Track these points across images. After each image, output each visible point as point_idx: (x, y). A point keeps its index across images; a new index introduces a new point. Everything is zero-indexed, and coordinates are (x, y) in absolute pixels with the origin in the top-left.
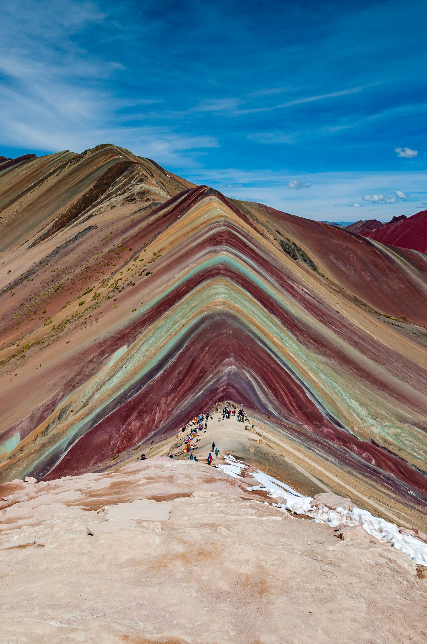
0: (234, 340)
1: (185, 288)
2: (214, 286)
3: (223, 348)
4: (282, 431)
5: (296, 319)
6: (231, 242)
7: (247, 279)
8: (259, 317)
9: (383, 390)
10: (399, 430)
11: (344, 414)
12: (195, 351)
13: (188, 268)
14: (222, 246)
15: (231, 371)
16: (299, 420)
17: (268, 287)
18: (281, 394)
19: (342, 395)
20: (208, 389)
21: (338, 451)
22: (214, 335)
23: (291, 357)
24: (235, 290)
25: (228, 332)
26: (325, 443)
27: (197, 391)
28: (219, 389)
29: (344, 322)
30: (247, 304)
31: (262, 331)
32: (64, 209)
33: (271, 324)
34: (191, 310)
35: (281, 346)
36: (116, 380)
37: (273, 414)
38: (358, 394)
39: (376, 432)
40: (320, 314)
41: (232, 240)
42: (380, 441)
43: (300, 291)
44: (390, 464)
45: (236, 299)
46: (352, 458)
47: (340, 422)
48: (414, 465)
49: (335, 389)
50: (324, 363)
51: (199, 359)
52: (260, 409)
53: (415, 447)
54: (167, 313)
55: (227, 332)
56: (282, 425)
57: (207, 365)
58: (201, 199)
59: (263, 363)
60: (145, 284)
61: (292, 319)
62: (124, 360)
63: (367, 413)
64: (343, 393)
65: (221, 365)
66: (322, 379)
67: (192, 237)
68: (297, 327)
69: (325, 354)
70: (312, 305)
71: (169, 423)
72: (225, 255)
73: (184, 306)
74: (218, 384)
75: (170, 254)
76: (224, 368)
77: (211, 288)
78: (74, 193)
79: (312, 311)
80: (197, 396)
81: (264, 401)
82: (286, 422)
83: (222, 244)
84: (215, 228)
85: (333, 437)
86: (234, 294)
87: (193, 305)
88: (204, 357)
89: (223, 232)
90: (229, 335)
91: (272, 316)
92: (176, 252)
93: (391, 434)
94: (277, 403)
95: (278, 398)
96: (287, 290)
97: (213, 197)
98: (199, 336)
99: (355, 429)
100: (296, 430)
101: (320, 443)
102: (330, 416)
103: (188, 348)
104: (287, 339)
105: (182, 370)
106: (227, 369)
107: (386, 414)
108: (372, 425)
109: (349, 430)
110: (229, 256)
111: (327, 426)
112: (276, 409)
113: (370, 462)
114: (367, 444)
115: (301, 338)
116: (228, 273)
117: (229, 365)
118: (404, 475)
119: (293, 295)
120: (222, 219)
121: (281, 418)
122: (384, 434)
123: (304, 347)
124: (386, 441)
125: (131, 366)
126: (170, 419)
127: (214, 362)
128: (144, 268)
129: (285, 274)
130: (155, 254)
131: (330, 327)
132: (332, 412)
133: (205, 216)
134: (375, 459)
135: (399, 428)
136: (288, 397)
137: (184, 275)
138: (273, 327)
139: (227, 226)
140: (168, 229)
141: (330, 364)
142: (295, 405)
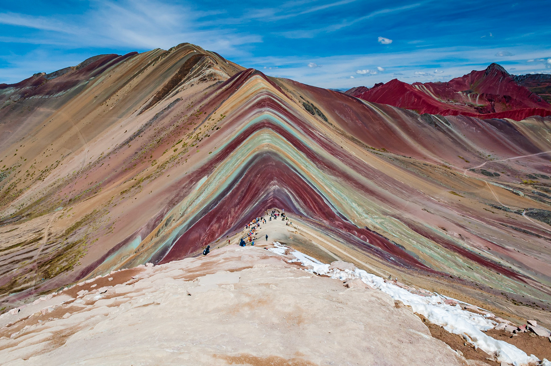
0: (276, 169)
1: (243, 136)
2: (262, 135)
3: (269, 174)
4: (309, 225)
5: (316, 153)
6: (271, 105)
7: (283, 129)
8: (292, 153)
9: (372, 196)
10: (383, 220)
11: (348, 212)
12: (251, 177)
13: (244, 123)
14: (265, 108)
15: (275, 189)
16: (320, 218)
17: (297, 134)
18: (308, 202)
20: (261, 201)
21: (345, 235)
22: (263, 166)
23: (313, 178)
24: (275, 136)
26: (337, 231)
27: (254, 203)
28: (268, 201)
29: (346, 154)
30: (284, 145)
31: (294, 162)
32: (160, 88)
33: (299, 157)
34: (247, 151)
35: (307, 171)
36: (201, 198)
37: (304, 215)
38: (357, 199)
39: (369, 222)
40: (331, 149)
42: (372, 227)
43: (317, 135)
44: (378, 241)
45: (276, 142)
46: (354, 239)
47: (346, 217)
48: (393, 241)
49: (342, 196)
50: (335, 181)
51: (254, 182)
52: (295, 212)
53: (393, 230)
54: (232, 153)
55: (271, 164)
56: (309, 221)
57: (260, 186)
58: (250, 78)
59: (296, 182)
60: (216, 135)
61: (313, 153)
62: (205, 186)
63: (363, 210)
64: (347, 199)
65: (269, 185)
66: (333, 191)
67: (245, 103)
68: (316, 158)
69: (334, 175)
70: (326, 144)
71: (237, 224)
72: (267, 114)
73: (243, 149)
74: (268, 197)
75: (231, 115)
76: (271, 187)
77: (260, 136)
78: (166, 77)
79: (326, 147)
80: (254, 206)
81: (298, 206)
82: (312, 219)
84: (260, 96)
85: (342, 227)
86: (275, 139)
87: (249, 147)
88: (257, 181)
89: (266, 99)
90: (273, 165)
91: (300, 152)
92: (235, 114)
93: (378, 223)
94: (305, 207)
95: (306, 204)
96: (309, 135)
97: (258, 76)
98: (253, 167)
99: (356, 221)
100: (319, 224)
101: (334, 231)
102: (340, 214)
103: (247, 176)
104: (310, 166)
105: (244, 190)
106: (273, 188)
107: (374, 211)
108: (366, 218)
109: (352, 222)
110: (270, 115)
111: (338, 220)
112: (305, 211)
113: (366, 241)
114: (363, 230)
115: (319, 165)
116: (270, 126)
117: (274, 185)
118: (387, 248)
119: (313, 138)
120: (264, 90)
121: (309, 217)
122: (374, 223)
123: (321, 171)
124: (375, 227)
125: (210, 189)
126: (238, 221)
127: (264, 184)
128: (215, 125)
129: (307, 125)
130: (222, 115)
131: (337, 157)
132: (340, 211)
133: (253, 89)
134: (369, 239)
135: (383, 218)
136: (312, 203)
137: (242, 128)
138: (301, 159)
139: (268, 95)
140: (229, 98)
141: (338, 181)
142: (317, 208)
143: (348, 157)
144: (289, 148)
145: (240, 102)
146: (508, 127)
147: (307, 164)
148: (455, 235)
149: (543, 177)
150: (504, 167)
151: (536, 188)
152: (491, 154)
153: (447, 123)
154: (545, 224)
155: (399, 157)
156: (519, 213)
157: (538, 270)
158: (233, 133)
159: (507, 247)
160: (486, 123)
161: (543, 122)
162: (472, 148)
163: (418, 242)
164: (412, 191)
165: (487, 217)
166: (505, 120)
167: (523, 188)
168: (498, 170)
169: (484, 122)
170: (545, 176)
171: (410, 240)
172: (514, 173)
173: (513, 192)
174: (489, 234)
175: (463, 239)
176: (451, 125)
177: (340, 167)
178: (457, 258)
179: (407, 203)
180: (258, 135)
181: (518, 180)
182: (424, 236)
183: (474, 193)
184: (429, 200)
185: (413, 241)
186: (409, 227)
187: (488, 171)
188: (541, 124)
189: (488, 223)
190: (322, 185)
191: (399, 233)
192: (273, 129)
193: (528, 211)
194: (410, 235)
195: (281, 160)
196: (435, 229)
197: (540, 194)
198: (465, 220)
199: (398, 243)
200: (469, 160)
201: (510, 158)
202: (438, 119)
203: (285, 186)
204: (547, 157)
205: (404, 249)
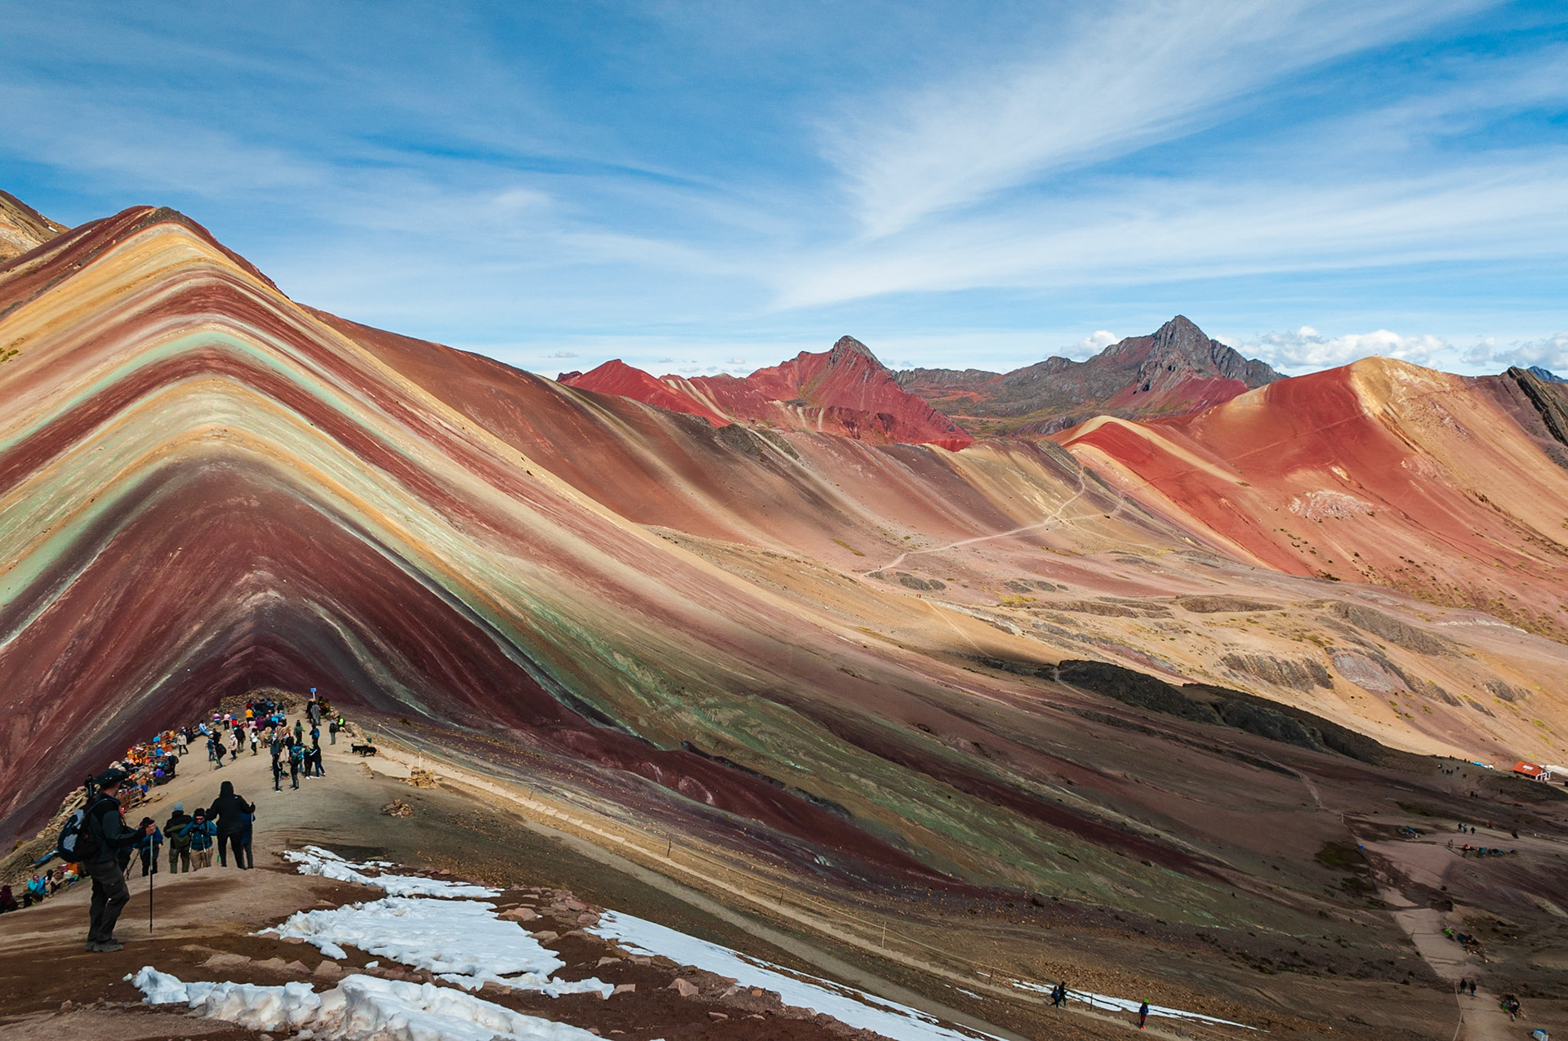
0: (267, 523)
1: (96, 409)
2: (192, 396)
3: (232, 546)
4: (455, 753)
5: (439, 479)
6: (232, 309)
7: (290, 384)
8: (337, 468)
10: (740, 712)
11: (605, 690)
12: (134, 563)
13: (105, 364)
14: (207, 315)
15: (265, 604)
16: (493, 720)
17: (351, 409)
18: (431, 655)
20: (190, 664)
21: (618, 786)
22: (199, 512)
23: (440, 561)
24: (256, 404)
25: (246, 503)
26: (578, 770)
27: (148, 677)
28: (227, 659)
29: (549, 494)
30: (298, 438)
31: (348, 500)
33: (372, 487)
34: (117, 458)
35: (410, 537)
37: (415, 713)
39: (692, 724)
40: (492, 472)
41: (234, 304)
42: (706, 743)
44: (750, 796)
45: (263, 425)
46: (657, 797)
47: (599, 709)
48: (799, 790)
49: (569, 631)
50: (529, 574)
51: (150, 584)
52: (373, 701)
53: (785, 745)
54: (34, 476)
55: (242, 504)
56: (448, 737)
57: (180, 599)
58: (141, 231)
61: (425, 477)
63: (658, 679)
65: (229, 593)
66: (532, 612)
67: (116, 304)
68: (442, 495)
69: (526, 555)
70: (468, 456)
71: (43, 793)
72: (219, 330)
73: (94, 452)
74: (224, 645)
75: (46, 347)
76: (240, 600)
77: (181, 400)
79: (472, 465)
80: (148, 693)
81: (383, 677)
82: (457, 730)
83: (206, 311)
84: (184, 280)
85: (595, 751)
86: (254, 413)
87: (124, 445)
88: (167, 578)
89: (209, 288)
90: (250, 510)
93: (725, 724)
94: (421, 681)
95: (421, 668)
96: (402, 419)
97: (175, 227)
98: (147, 520)
99: (642, 722)
100: (493, 746)
101: (569, 772)
102: (574, 698)
103: (110, 558)
104: (422, 520)
105: (90, 625)
106: (252, 601)
107: (699, 679)
109: (628, 728)
110: (230, 334)
111: (572, 725)
112: (421, 697)
113: (703, 799)
114: (681, 755)
115: (459, 519)
116: (231, 368)
117: (257, 588)
118: (789, 819)
119: (418, 431)
120: (202, 264)
121: (441, 719)
122: (709, 725)
123: (471, 539)
124: (719, 741)
127: (204, 588)
129: (390, 390)
131: (521, 500)
133: (153, 263)
134: (712, 791)
135: (737, 706)
136: (451, 662)
137: (93, 380)
138: (381, 491)
139: (216, 276)
140: (42, 297)
141: (542, 575)
142: (473, 681)
143: (557, 503)
145: (92, 304)
146: (937, 466)
147: (409, 511)
148: (962, 745)
149: (1043, 585)
150: (950, 565)
151: (1036, 614)
152: (910, 533)
153: (791, 453)
156: (1045, 675)
157: (1214, 833)
158: (47, 404)
159: (1105, 770)
160: (883, 455)
161: (1009, 456)
162: (863, 520)
163: (880, 784)
166: (926, 447)
167: (1009, 614)
168: (938, 573)
169: (878, 452)
170: (1045, 584)
171: (853, 776)
172: (977, 581)
173: (997, 627)
175: (991, 757)
176: (801, 458)
177: (539, 531)
178: (1016, 825)
180: (173, 397)
181: (991, 598)
182: (885, 757)
183: (913, 630)
184: (839, 641)
185: (863, 780)
187: (914, 575)
188: (1005, 458)
189: (1015, 702)
191: (809, 753)
192: (245, 379)
193: (1064, 668)
194: (843, 757)
195: (287, 490)
196: (906, 731)
197: (1053, 629)
199: (821, 793)
200: (862, 550)
201: (956, 541)
202: (766, 440)
203: (312, 593)
204: (1033, 540)
205: (846, 816)
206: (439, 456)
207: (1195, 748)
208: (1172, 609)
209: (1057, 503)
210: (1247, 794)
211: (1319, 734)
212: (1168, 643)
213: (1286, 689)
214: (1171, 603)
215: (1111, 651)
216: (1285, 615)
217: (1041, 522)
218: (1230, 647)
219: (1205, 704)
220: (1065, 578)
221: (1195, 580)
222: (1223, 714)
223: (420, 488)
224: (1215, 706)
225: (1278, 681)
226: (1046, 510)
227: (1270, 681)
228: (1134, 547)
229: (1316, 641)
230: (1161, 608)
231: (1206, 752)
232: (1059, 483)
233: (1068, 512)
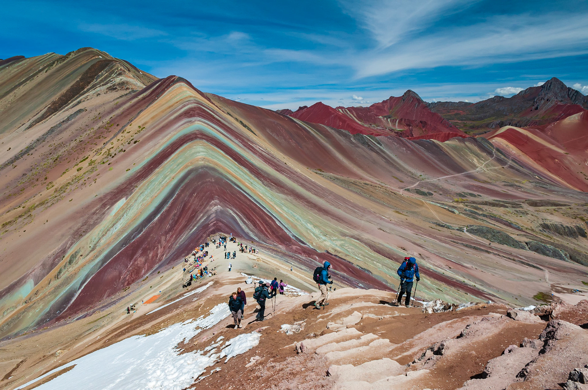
0: (216, 186)
1: (170, 150)
2: (194, 147)
3: (208, 193)
5: (260, 169)
6: (201, 115)
7: (219, 141)
8: (233, 168)
9: (326, 215)
10: (343, 242)
11: (304, 234)
12: (185, 197)
13: (170, 135)
14: (195, 118)
15: (218, 210)
16: (274, 242)
17: (235, 147)
18: (258, 224)
19: (300, 221)
20: (201, 225)
21: (306, 262)
22: (200, 183)
23: (260, 196)
24: (211, 149)
26: (296, 257)
27: (191, 228)
28: (210, 224)
29: (291, 171)
30: (222, 159)
31: (236, 178)
32: (55, 98)
33: (242, 173)
34: (178, 166)
35: (252, 189)
36: (119, 226)
37: (255, 240)
38: (311, 219)
39: (328, 245)
40: (275, 165)
41: (202, 113)
42: (332, 251)
43: (258, 150)
44: (343, 266)
45: (214, 156)
47: (302, 240)
48: (358, 265)
49: (295, 217)
50: (285, 199)
51: (189, 203)
52: (244, 236)
53: (355, 252)
54: (157, 170)
55: (210, 180)
56: (263, 247)
57: (197, 207)
58: (173, 85)
59: (241, 202)
60: (135, 149)
61: (256, 169)
62: (124, 210)
63: (320, 232)
64: (301, 219)
65: (209, 206)
66: (285, 211)
67: (170, 112)
68: (261, 174)
69: (284, 193)
70: (268, 159)
71: (171, 255)
72: (199, 124)
74: (209, 220)
75: (153, 126)
76: (211, 208)
77: (192, 148)
78: (63, 85)
79: (269, 163)
80: (192, 232)
81: (246, 230)
83: (195, 116)
84: (188, 105)
85: (301, 252)
86: (211, 152)
87: (179, 162)
88: (194, 201)
89: (195, 108)
90: (212, 182)
91: (242, 167)
92: (158, 125)
93: (339, 245)
94: (256, 231)
95: (255, 227)
96: (249, 149)
97: (183, 84)
98: (187, 185)
99: (314, 244)
100: (274, 249)
101: (293, 257)
102: (296, 237)
103: (179, 195)
104: (255, 183)
105: (176, 213)
106: (214, 209)
107: (332, 232)
108: (325, 240)
109: (310, 246)
110: (202, 125)
111: (295, 245)
112: (256, 236)
114: (324, 254)
115: (265, 182)
116: (204, 137)
117: (215, 205)
118: (353, 273)
119: (254, 152)
120: (192, 98)
121: (261, 242)
122: (333, 246)
123: (268, 189)
124: (335, 250)
125: (131, 213)
126: (171, 252)
127: (203, 204)
128: (132, 138)
129: (245, 138)
130: (140, 127)
131: (283, 174)
132: (296, 234)
133: (178, 97)
134: (332, 264)
135: (342, 240)
136: (263, 226)
137: (168, 140)
138: (244, 175)
139: (197, 103)
140: (148, 108)
141: (289, 199)
142: (269, 231)
143: (294, 174)
144: (229, 162)
145: (163, 112)
146: (435, 148)
147: (252, 181)
148: (415, 254)
149: (471, 195)
150: (435, 186)
151: (467, 206)
153: (379, 143)
154: (485, 239)
155: (339, 177)
156: (460, 230)
157: (498, 287)
158: (157, 147)
159: (465, 264)
160: (414, 144)
161: (465, 144)
162: (404, 169)
163: (383, 265)
164: (364, 210)
165: (438, 235)
166: (431, 141)
167: (456, 206)
168: (431, 189)
169: (412, 143)
171: (375, 262)
172: (445, 192)
173: (449, 211)
174: (445, 252)
175: (423, 258)
176: (383, 145)
177: (288, 185)
178: (424, 279)
179: (363, 223)
180: (190, 147)
181: (450, 199)
182: (387, 257)
183: (416, 212)
184: (381, 219)
185: (378, 264)
186: (371, 248)
187: (421, 190)
188: (463, 145)
189: (440, 240)
190: (271, 205)
191: (362, 255)
192: (207, 141)
193: (468, 228)
194: (372, 256)
195: (221, 176)
196: (396, 249)
197: (472, 212)
198: (419, 238)
199: (364, 267)
200: (403, 180)
201: (440, 177)
202: (370, 139)
203: (228, 206)
204: (471, 177)
205: (370, 274)
206: (259, 161)
207: (505, 259)
208: (523, 205)
209: (483, 162)
210: (518, 275)
211: (568, 255)
212: (519, 218)
213: (566, 237)
214: (523, 203)
215: (494, 220)
216: (570, 208)
217: (475, 170)
218: (544, 220)
219: (523, 242)
220: (481, 192)
221: (536, 193)
222: (529, 246)
223: (254, 173)
224: (526, 243)
225: (563, 234)
226: (477, 165)
227: (560, 234)
228: (512, 180)
229: (582, 219)
230: (518, 204)
231: (509, 260)
232: (484, 154)
233: (487, 166)
